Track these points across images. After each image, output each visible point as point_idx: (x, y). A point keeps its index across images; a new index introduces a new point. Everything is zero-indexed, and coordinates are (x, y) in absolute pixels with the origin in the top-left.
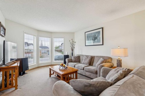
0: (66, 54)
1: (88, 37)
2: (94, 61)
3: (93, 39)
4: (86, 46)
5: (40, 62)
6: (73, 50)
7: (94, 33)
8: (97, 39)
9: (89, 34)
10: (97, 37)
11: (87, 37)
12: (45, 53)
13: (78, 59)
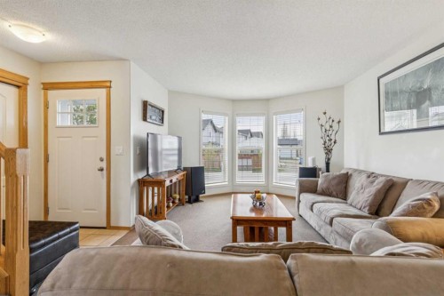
0: (310, 165)
1: (389, 98)
2: (399, 202)
3: (413, 100)
4: (381, 133)
5: (238, 180)
6: (328, 151)
7: (415, 73)
8: (430, 99)
9: (394, 82)
10: (429, 89)
11: (387, 98)
12: (291, 159)
13: (338, 184)
